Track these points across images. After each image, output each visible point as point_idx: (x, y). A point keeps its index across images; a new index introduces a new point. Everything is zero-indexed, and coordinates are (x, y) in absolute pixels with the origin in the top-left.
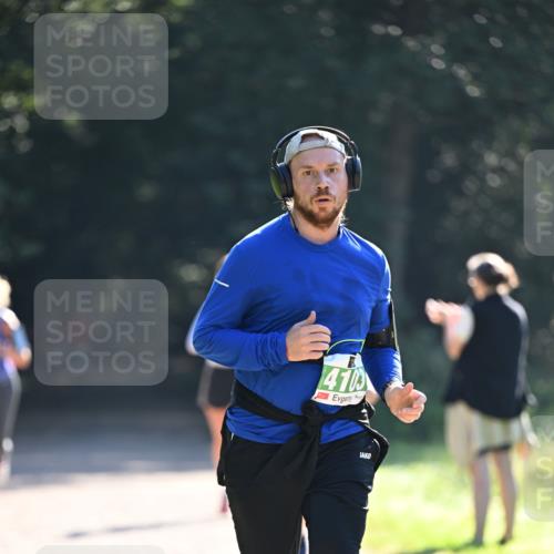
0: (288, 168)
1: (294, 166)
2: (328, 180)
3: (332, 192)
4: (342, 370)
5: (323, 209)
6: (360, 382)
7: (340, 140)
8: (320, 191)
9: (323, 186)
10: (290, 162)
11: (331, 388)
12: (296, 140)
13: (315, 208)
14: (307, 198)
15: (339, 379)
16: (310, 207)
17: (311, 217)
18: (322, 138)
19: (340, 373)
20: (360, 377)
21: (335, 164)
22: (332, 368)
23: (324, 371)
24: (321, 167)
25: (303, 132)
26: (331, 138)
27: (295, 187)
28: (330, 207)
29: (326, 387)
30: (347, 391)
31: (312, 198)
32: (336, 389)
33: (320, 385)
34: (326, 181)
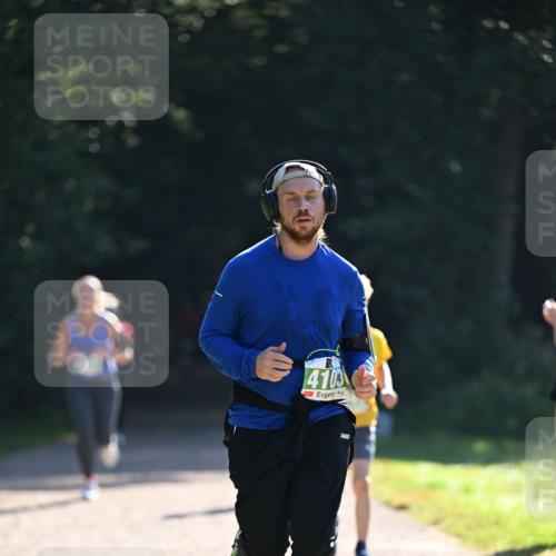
0: (275, 195)
1: (280, 192)
2: (308, 204)
3: (311, 213)
4: (322, 371)
5: (304, 228)
6: (339, 379)
7: (318, 171)
8: (300, 213)
9: (303, 208)
10: (277, 189)
11: (314, 387)
12: (282, 171)
13: (297, 227)
14: (290, 219)
15: (320, 379)
16: (292, 227)
17: (294, 236)
18: (303, 169)
19: (320, 374)
20: (339, 376)
21: (313, 191)
22: (312, 370)
23: (306, 372)
24: (302, 194)
25: (287, 165)
26: (311, 170)
27: (281, 210)
28: (309, 226)
29: (310, 387)
30: (328, 388)
31: (294, 219)
32: (319, 387)
33: (304, 385)
34: (305, 205)
